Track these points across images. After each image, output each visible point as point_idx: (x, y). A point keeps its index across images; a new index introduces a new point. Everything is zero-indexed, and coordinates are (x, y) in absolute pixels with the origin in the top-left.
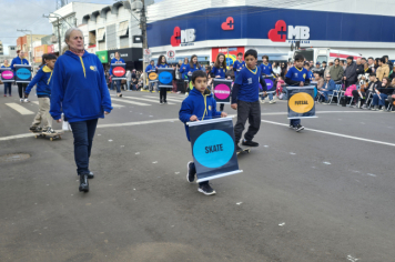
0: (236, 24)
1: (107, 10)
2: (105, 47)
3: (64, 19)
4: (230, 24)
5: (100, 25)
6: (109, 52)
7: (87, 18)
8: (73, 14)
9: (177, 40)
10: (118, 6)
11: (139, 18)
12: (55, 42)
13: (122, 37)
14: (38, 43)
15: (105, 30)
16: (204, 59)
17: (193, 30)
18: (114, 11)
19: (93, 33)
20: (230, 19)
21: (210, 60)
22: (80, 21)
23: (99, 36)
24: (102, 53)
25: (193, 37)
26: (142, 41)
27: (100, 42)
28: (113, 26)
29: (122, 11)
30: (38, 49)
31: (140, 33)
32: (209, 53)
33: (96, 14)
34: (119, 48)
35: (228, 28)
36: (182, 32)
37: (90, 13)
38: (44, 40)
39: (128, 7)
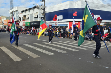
0: (78, 14)
1: (30, 9)
2: (29, 21)
3: (15, 11)
4: (76, 14)
5: (27, 14)
6: (30, 22)
7: (23, 11)
8: (17, 10)
9: (56, 19)
10: (35, 8)
11: (43, 11)
12: (11, 19)
13: (35, 18)
14: (5, 19)
15: (29, 15)
16: (66, 25)
17: (62, 16)
18: (33, 9)
19: (25, 16)
20: (76, 12)
21: (69, 26)
22: (20, 12)
23: (27, 17)
24: (28, 23)
25: (62, 18)
26: (44, 19)
27: (27, 19)
28: (32, 14)
29: (36, 9)
30: (5, 21)
31: (43, 16)
32: (68, 23)
33: (26, 10)
34: (34, 21)
35: (75, 15)
36: (58, 16)
37: (24, 10)
38: (7, 18)
39: (38, 8)
